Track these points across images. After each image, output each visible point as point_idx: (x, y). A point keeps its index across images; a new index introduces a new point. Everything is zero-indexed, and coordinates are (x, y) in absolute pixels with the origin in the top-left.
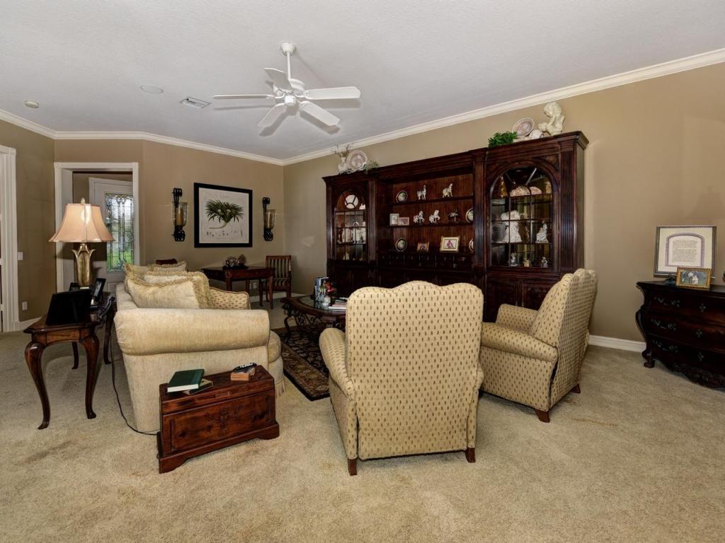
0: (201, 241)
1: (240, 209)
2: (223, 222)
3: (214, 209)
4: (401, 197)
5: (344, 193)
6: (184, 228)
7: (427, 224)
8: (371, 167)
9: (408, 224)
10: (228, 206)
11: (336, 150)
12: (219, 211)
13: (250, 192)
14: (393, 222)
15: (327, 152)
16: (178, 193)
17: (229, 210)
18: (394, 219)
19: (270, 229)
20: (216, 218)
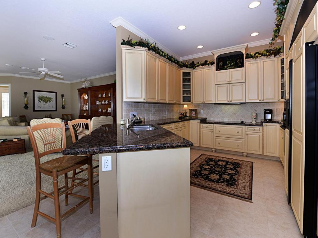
0: (35, 109)
1: (52, 98)
2: (44, 103)
3: (40, 99)
4: (100, 96)
5: (83, 94)
6: (28, 105)
7: (105, 104)
8: (88, 87)
9: (101, 104)
10: (46, 97)
11: (81, 80)
12: (43, 99)
13: (56, 93)
14: (97, 103)
15: (78, 81)
16: (26, 93)
17: (47, 99)
18: (98, 103)
19: (64, 105)
20: (42, 102)
